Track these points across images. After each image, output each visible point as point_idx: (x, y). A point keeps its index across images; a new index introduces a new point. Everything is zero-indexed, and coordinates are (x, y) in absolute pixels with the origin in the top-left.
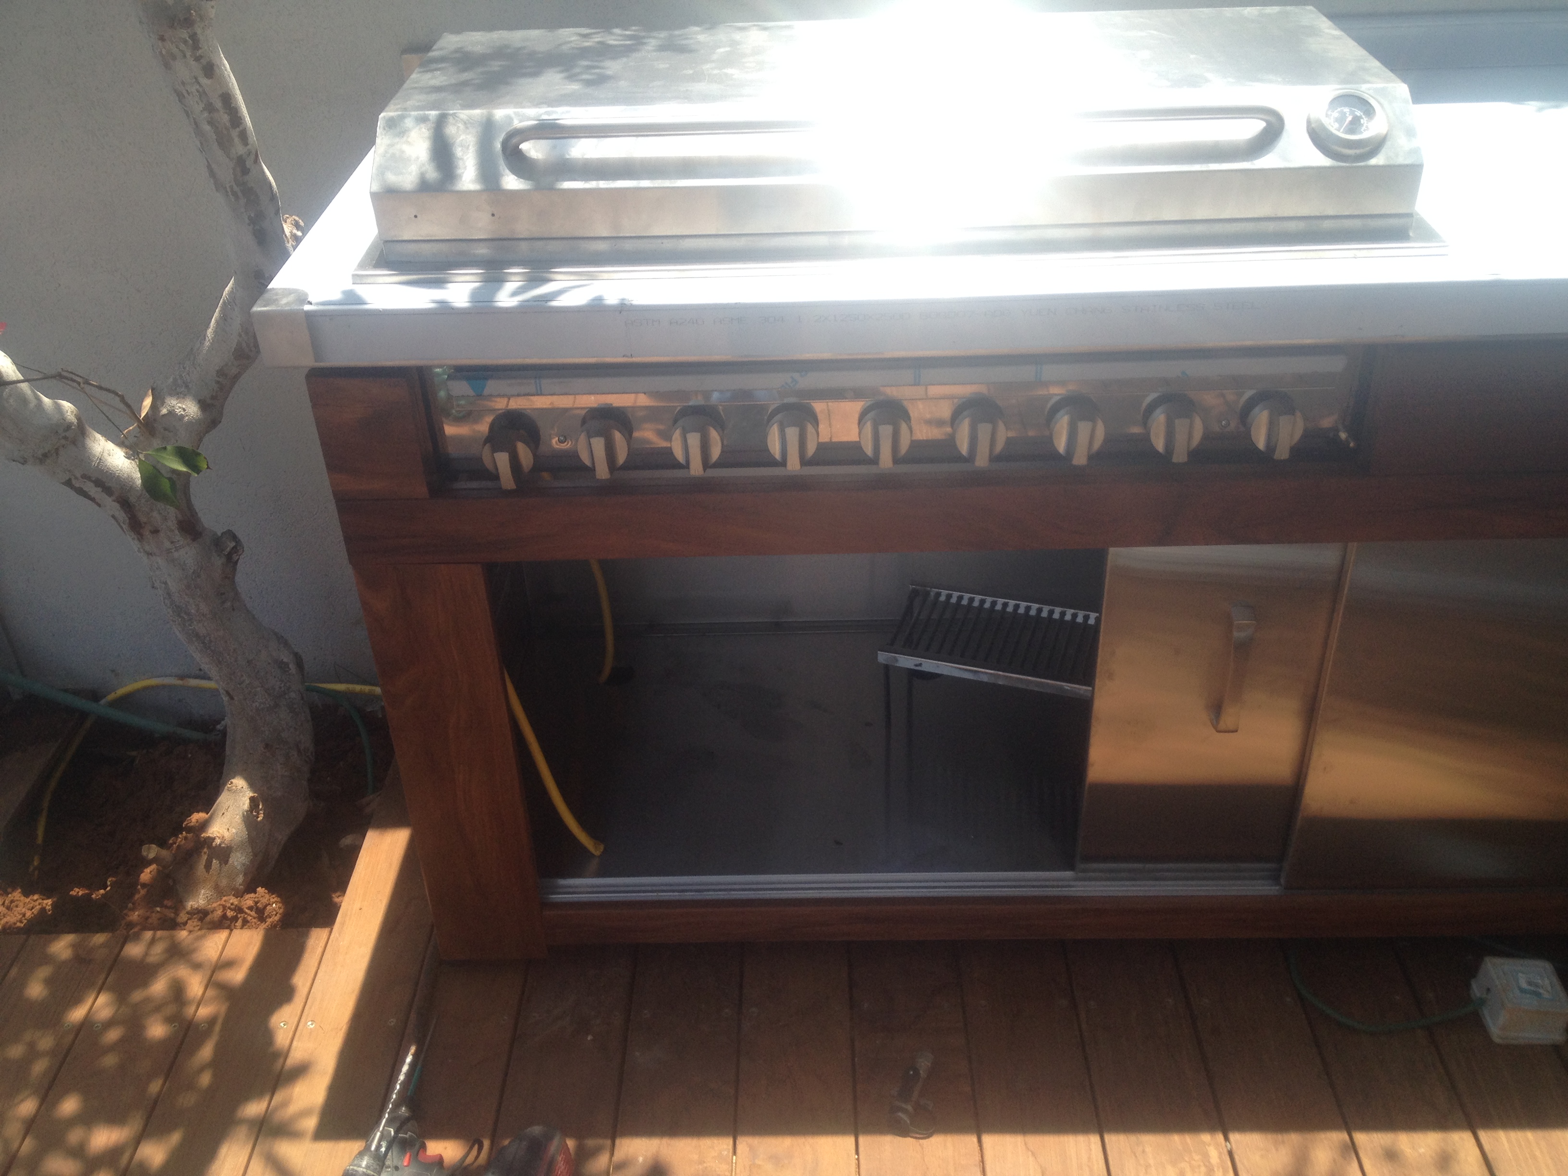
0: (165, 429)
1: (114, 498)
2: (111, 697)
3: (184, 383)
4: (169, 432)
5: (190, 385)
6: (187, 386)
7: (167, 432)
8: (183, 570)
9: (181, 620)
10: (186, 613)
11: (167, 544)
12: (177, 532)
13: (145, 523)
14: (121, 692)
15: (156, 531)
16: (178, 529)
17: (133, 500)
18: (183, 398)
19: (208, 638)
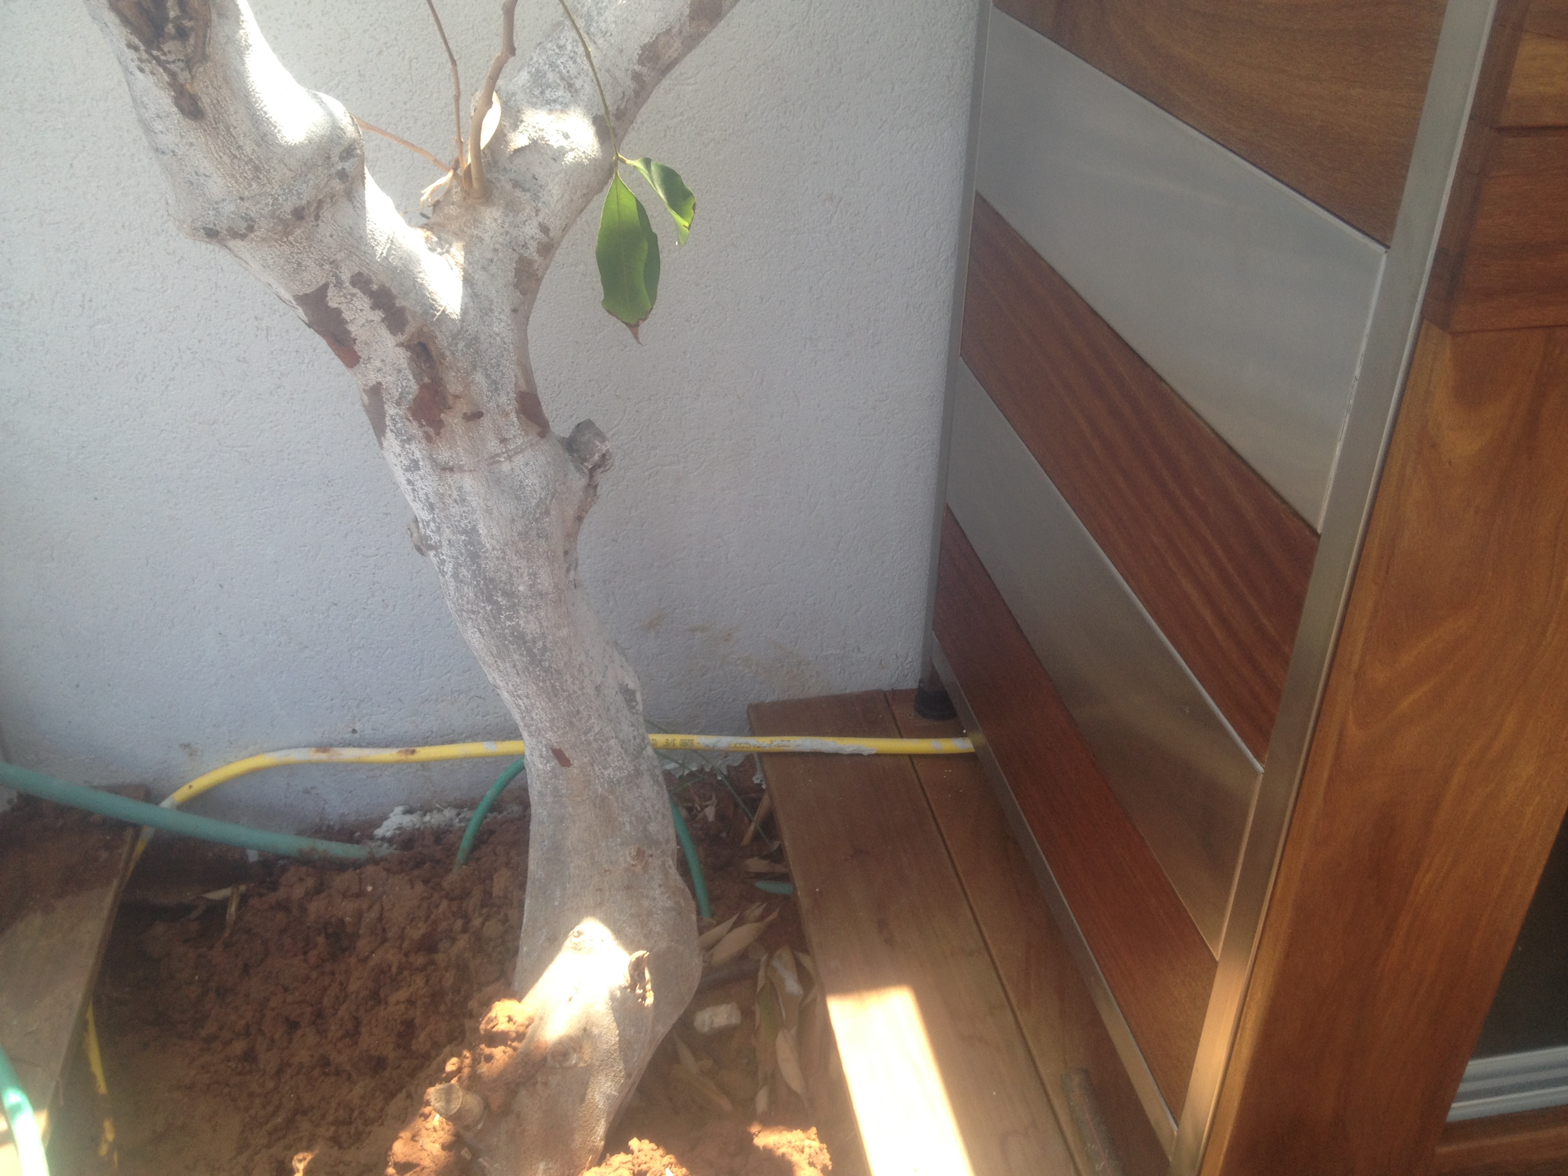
0: (516, 184)
1: (401, 338)
2: (182, 794)
3: (562, 78)
4: (524, 190)
5: (578, 84)
6: (570, 86)
7: (518, 193)
8: (518, 498)
9: (491, 610)
10: (505, 594)
11: (493, 445)
12: (513, 417)
13: (457, 397)
14: (201, 783)
15: (475, 416)
16: (517, 412)
17: (442, 340)
18: (562, 111)
19: (540, 644)
